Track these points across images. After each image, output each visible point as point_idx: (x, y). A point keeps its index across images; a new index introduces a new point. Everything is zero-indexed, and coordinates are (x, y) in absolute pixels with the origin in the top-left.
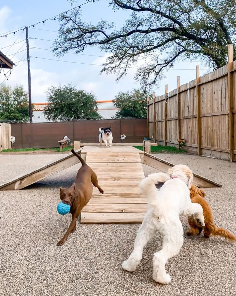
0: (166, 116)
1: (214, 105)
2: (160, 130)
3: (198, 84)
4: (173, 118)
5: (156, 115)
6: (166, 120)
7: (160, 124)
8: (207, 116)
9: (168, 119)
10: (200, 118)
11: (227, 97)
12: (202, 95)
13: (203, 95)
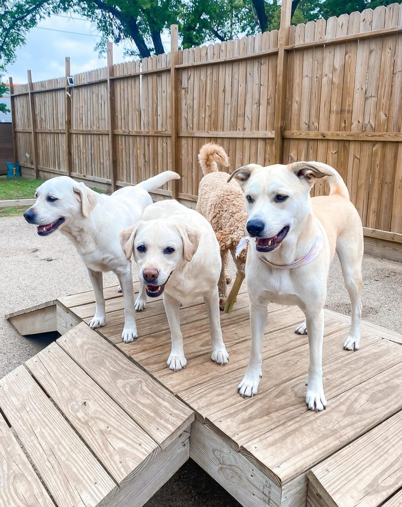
0: (69, 123)
1: (220, 115)
2: (51, 150)
3: (177, 66)
4: (89, 129)
5: (38, 118)
6: (68, 131)
7: (49, 139)
8: (199, 137)
9: (75, 130)
10: (178, 138)
11: (264, 102)
12: (183, 91)
13: (187, 92)
